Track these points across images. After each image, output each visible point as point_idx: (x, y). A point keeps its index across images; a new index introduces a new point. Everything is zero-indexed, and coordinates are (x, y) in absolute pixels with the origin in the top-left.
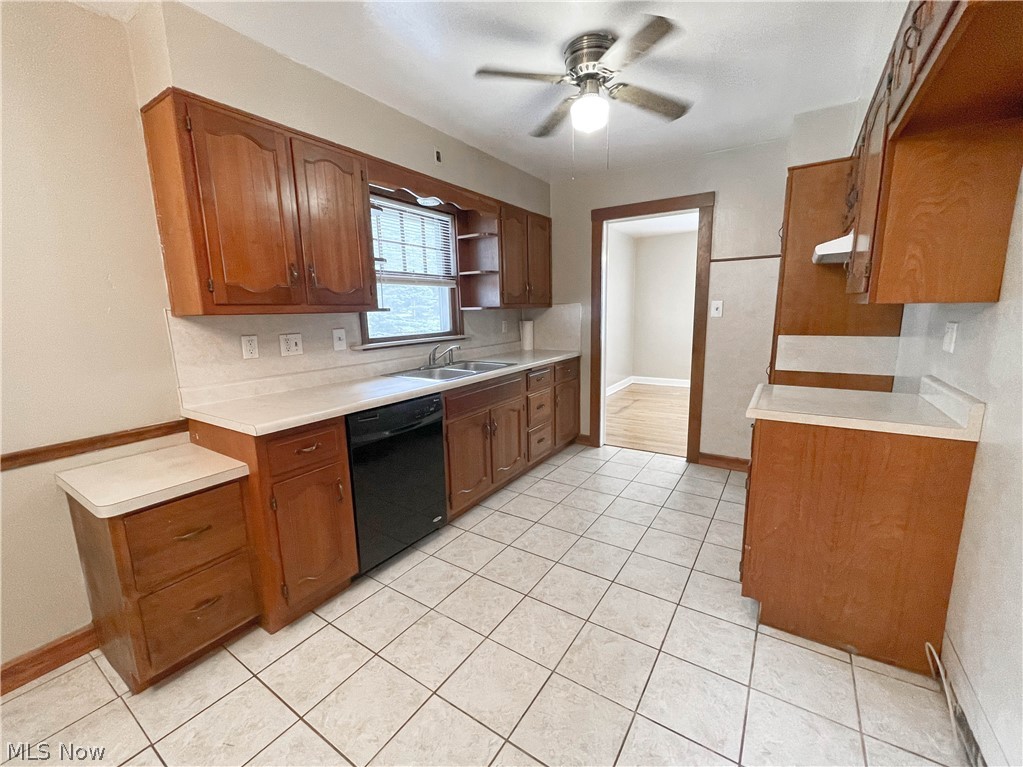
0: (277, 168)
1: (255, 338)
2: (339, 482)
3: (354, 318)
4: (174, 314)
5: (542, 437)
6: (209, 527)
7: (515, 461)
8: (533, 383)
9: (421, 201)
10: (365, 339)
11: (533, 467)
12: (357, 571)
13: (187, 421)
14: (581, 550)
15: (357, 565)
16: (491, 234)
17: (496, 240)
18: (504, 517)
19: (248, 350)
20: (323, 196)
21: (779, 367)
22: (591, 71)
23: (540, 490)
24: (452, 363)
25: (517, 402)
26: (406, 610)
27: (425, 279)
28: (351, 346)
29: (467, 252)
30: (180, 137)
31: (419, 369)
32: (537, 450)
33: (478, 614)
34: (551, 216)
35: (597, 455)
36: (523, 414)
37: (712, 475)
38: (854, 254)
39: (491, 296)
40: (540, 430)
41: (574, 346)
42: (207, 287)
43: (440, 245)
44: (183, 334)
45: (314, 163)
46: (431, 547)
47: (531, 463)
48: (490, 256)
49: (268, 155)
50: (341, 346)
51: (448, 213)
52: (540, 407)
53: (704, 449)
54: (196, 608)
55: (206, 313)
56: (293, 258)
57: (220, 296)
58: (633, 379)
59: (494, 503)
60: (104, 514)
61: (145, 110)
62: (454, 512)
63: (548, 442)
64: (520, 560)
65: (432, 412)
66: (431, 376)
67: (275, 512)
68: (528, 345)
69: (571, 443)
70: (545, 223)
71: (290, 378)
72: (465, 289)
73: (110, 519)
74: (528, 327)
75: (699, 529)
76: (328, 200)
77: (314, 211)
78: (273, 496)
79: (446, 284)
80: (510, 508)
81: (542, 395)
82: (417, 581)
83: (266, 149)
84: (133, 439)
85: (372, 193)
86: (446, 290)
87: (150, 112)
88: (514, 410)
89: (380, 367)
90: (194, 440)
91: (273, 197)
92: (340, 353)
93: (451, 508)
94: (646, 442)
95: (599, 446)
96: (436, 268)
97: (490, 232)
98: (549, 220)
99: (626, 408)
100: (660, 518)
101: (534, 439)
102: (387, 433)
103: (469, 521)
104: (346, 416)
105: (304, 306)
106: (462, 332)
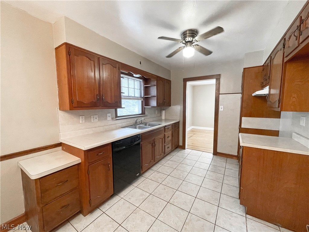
0: (94, 66)
1: (84, 116)
2: (109, 164)
3: (114, 110)
4: (60, 109)
5: (169, 147)
6: (67, 180)
7: (161, 154)
8: (166, 130)
9: (134, 75)
10: (116, 116)
11: (166, 156)
12: (113, 193)
13: (61, 143)
14: (184, 186)
15: (113, 191)
16: (154, 85)
17: (155, 87)
18: (158, 173)
19: (81, 120)
20: (107, 74)
21: (243, 126)
22: (189, 40)
23: (168, 164)
24: (142, 123)
25: (162, 136)
26: (129, 208)
27: (134, 98)
28: (112, 119)
29: (147, 90)
30: (67, 57)
31: (132, 125)
32: (167, 150)
33: (153, 209)
34: (171, 80)
35: (185, 152)
36: (163, 139)
37: (221, 160)
38: (269, 94)
39: (154, 103)
40: (168, 144)
41: (178, 118)
42: (71, 102)
43: (139, 88)
44: (62, 116)
45: (105, 64)
46: (135, 184)
47: (165, 155)
48: (154, 91)
49: (92, 62)
50: (109, 118)
51: (142, 79)
52: (168, 137)
53: (218, 151)
54: (61, 209)
55: (70, 110)
56: (98, 93)
57: (75, 105)
58: (193, 127)
59: (154, 168)
60: (33, 178)
61: (56, 49)
62: (143, 171)
63: (170, 148)
64: (165, 189)
65: (138, 140)
66: (136, 128)
67: (89, 175)
68: (163, 117)
69: (176, 148)
70: (169, 82)
71: (93, 129)
72: (146, 101)
73: (35, 180)
74: (164, 112)
75: (221, 178)
76: (109, 75)
77: (104, 78)
78: (88, 170)
79: (140, 99)
80: (160, 170)
81: (169, 133)
82: (132, 196)
83: (92, 60)
84: (43, 150)
85: (121, 73)
86: (140, 101)
87: (58, 49)
88: (161, 138)
89: (120, 125)
90: (63, 149)
91: (93, 74)
92: (109, 121)
93: (142, 170)
94: (199, 148)
95: (185, 149)
96: (137, 95)
97: (154, 84)
98: (170, 81)
99: (192, 136)
100: (208, 174)
101: (166, 147)
102: (124, 147)
103: (147, 174)
104: (112, 142)
105: (100, 107)
106: (145, 114)
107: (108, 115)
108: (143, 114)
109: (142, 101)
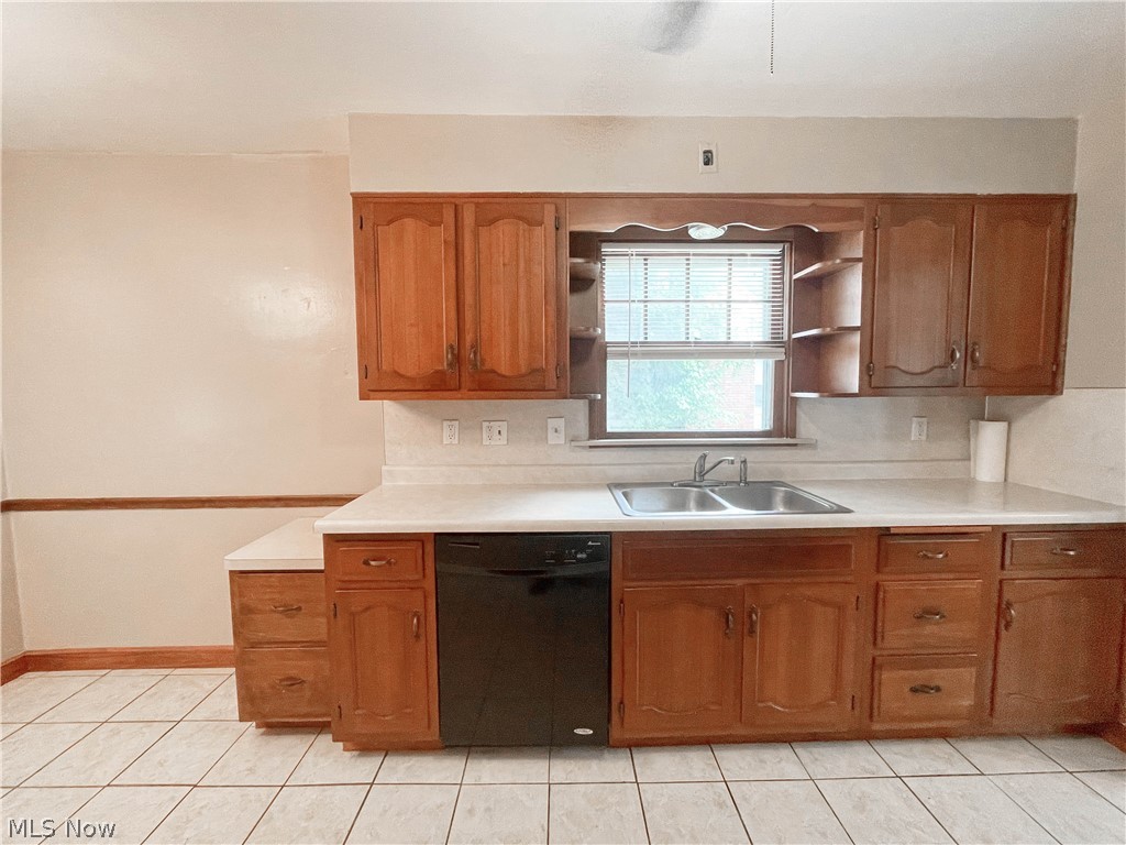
1: (457, 423)
2: (416, 614)
3: (580, 405)
6: (299, 609)
8: (901, 559)
9: (693, 233)
10: (600, 432)
11: (894, 736)
16: (848, 261)
17: (859, 269)
19: (449, 434)
28: (572, 440)
34: (1076, 191)
42: (363, 374)
45: (490, 225)
46: (565, 769)
47: (877, 727)
50: (557, 439)
51: (777, 242)
52: (925, 615)
55: (363, 398)
56: (453, 338)
62: (631, 735)
63: (960, 702)
68: (987, 468)
72: (801, 359)
79: (769, 355)
80: (755, 795)
82: (487, 810)
86: (767, 365)
88: (824, 602)
89: (612, 472)
92: (557, 448)
97: (849, 257)
101: (895, 678)
104: (434, 534)
106: (792, 433)
107: (552, 423)
108: (781, 435)
109: (779, 364)
